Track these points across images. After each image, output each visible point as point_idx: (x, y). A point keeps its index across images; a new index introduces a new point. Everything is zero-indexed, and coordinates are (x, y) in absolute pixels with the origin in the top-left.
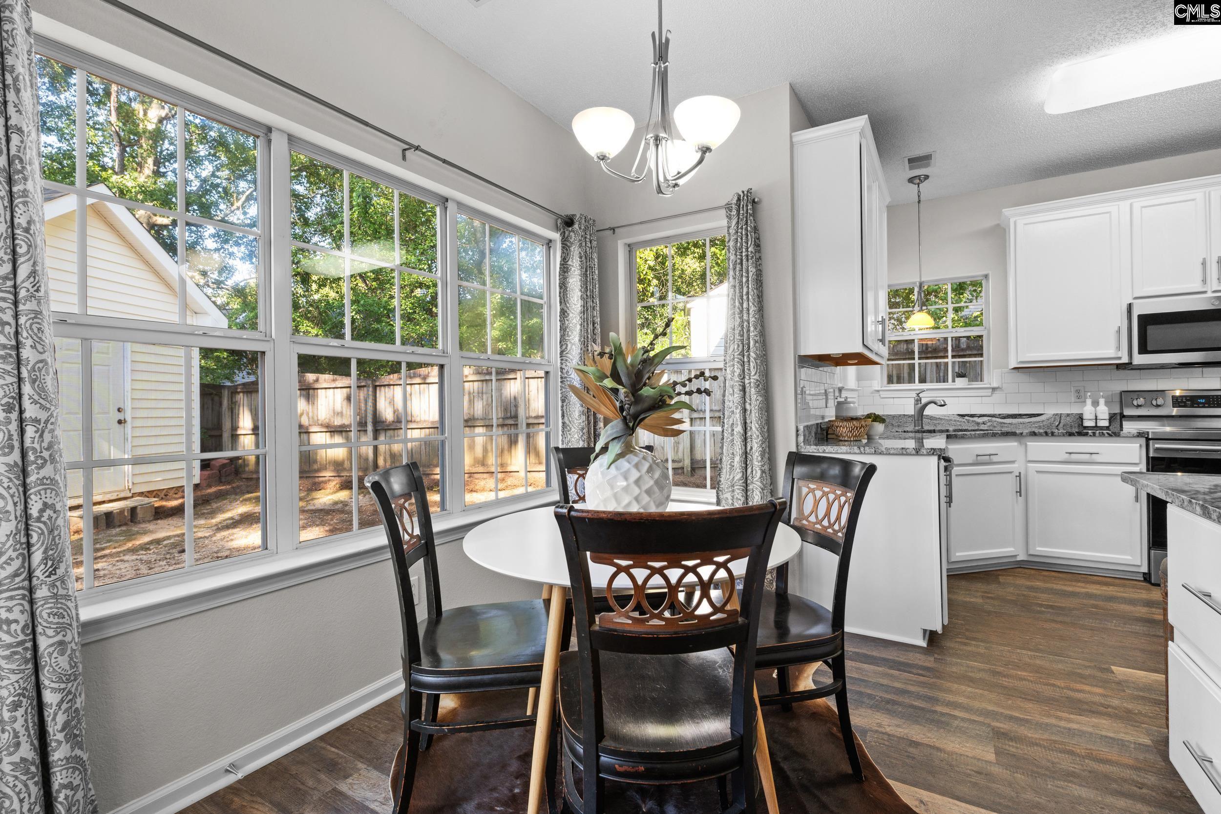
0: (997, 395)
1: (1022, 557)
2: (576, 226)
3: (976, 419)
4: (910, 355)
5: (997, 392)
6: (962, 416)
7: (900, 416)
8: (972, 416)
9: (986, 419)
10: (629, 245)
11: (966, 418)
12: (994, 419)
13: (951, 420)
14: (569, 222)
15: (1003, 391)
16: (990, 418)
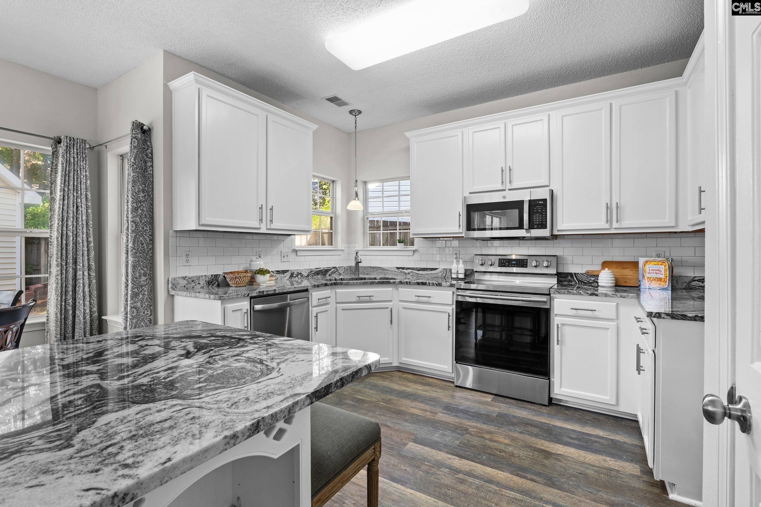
0: (417, 255)
1: (395, 364)
2: (62, 144)
3: (405, 270)
4: (378, 228)
5: (416, 254)
6: (398, 268)
7: (368, 267)
8: (403, 268)
9: (410, 271)
10: (121, 156)
11: (400, 270)
12: (414, 271)
13: (393, 271)
14: (58, 141)
15: (419, 252)
16: (412, 270)
